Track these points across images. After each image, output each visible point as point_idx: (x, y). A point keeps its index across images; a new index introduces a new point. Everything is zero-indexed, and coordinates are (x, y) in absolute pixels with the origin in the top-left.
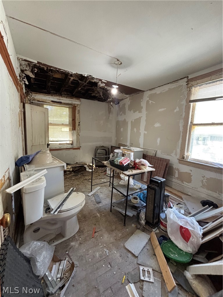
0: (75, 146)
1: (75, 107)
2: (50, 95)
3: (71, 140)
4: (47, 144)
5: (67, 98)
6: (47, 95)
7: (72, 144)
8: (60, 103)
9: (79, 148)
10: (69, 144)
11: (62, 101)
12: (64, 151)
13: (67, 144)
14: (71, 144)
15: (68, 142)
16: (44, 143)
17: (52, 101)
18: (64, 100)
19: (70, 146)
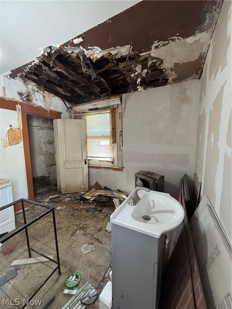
0: (116, 165)
1: (115, 109)
2: (88, 103)
3: (112, 156)
4: (84, 160)
5: (103, 100)
6: (85, 103)
7: (113, 163)
8: (97, 109)
9: (121, 169)
10: (109, 162)
11: (99, 106)
12: (103, 170)
13: (107, 161)
14: (111, 162)
15: (109, 159)
16: (80, 159)
17: (90, 110)
18: (101, 104)
19: (110, 165)
